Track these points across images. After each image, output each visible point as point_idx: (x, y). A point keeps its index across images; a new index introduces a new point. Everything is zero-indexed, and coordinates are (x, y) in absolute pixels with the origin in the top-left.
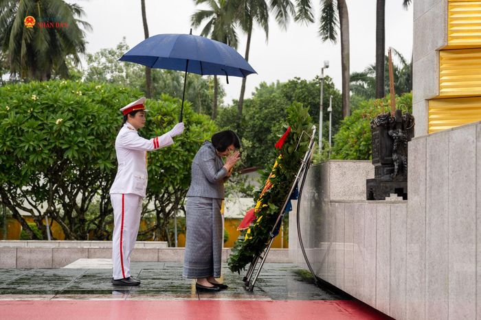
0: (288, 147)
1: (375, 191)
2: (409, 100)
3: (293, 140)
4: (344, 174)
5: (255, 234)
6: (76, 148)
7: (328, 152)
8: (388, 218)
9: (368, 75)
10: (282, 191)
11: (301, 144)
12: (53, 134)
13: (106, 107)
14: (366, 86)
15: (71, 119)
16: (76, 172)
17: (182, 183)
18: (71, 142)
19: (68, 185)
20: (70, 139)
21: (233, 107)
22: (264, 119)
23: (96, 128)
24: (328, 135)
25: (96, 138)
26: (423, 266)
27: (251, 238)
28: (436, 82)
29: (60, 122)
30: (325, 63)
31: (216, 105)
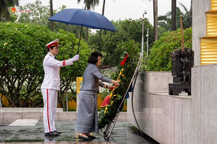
0: (127, 65)
1: (173, 90)
2: (189, 32)
3: (130, 61)
4: (156, 79)
5: (110, 110)
6: (15, 58)
7: (146, 58)
8: (181, 106)
9: (167, 17)
10: (124, 88)
11: (134, 63)
12: (3, 50)
13: (30, 36)
14: (166, 23)
15: (12, 43)
16: (15, 70)
17: (70, 76)
18: (12, 55)
19: (10, 77)
20: (12, 53)
21: (96, 34)
22: (113, 41)
23: (25, 48)
24: (147, 49)
25: (25, 53)
26: (200, 134)
27: (108, 112)
28: (205, 29)
29: (6, 45)
30: (145, 12)
31: (87, 33)
